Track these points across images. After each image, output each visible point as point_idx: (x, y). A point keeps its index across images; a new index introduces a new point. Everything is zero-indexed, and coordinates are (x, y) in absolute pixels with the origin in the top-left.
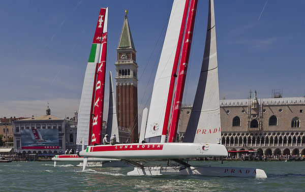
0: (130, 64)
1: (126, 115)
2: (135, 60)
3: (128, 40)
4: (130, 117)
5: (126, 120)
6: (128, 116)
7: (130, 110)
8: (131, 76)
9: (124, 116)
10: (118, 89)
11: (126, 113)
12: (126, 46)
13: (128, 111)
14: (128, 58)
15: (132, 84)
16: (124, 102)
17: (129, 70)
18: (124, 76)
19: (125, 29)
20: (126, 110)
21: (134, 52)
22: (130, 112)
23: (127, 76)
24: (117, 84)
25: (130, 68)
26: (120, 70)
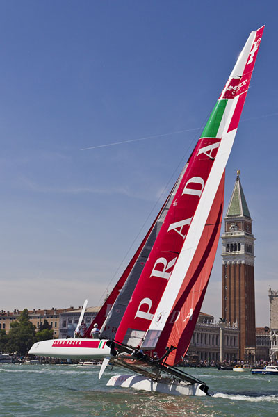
0: (240, 237)
1: (235, 303)
2: (250, 231)
3: (238, 207)
4: (240, 306)
5: (235, 311)
6: (237, 305)
7: (240, 297)
8: (242, 251)
9: (232, 305)
10: (225, 269)
11: (235, 300)
12: (236, 214)
13: (237, 298)
14: (239, 228)
15: (243, 262)
16: (232, 286)
17: (239, 244)
18: (233, 253)
19: (236, 193)
20: (235, 296)
21: (247, 220)
22: (240, 300)
23: (237, 252)
24: (223, 262)
25: (240, 241)
26: (228, 245)
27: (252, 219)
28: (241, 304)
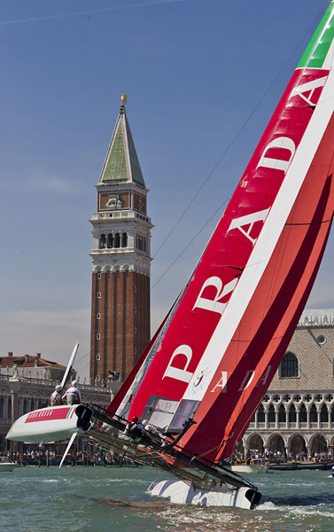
0: (126, 221)
1: (115, 345)
2: (144, 210)
3: (124, 165)
4: (124, 350)
5: (115, 359)
6: (119, 348)
7: (124, 333)
8: (131, 245)
9: (110, 348)
10: (97, 281)
11: (115, 339)
12: (118, 177)
13: (119, 336)
14: (124, 205)
15: (131, 268)
16: (110, 314)
17: (125, 235)
18: (112, 251)
19: (120, 138)
20: (115, 333)
21: (139, 190)
22: (124, 339)
23: (120, 250)
24: (94, 268)
25: (127, 229)
26: (103, 236)
27: (147, 187)
28: (127, 347)
